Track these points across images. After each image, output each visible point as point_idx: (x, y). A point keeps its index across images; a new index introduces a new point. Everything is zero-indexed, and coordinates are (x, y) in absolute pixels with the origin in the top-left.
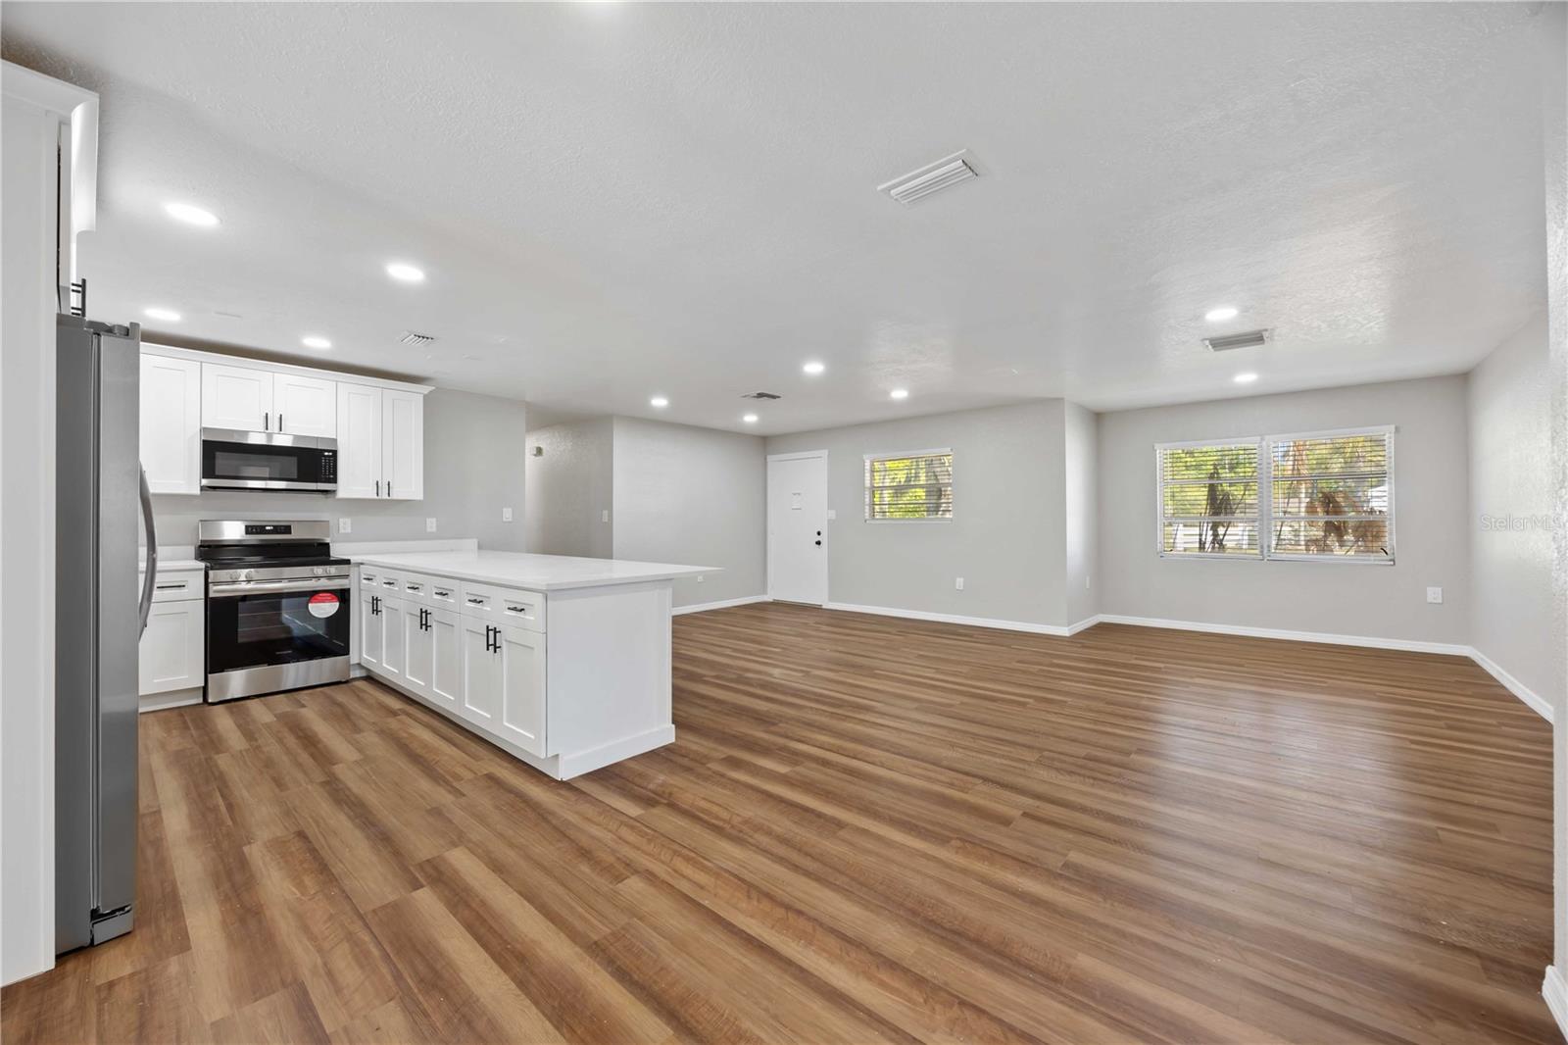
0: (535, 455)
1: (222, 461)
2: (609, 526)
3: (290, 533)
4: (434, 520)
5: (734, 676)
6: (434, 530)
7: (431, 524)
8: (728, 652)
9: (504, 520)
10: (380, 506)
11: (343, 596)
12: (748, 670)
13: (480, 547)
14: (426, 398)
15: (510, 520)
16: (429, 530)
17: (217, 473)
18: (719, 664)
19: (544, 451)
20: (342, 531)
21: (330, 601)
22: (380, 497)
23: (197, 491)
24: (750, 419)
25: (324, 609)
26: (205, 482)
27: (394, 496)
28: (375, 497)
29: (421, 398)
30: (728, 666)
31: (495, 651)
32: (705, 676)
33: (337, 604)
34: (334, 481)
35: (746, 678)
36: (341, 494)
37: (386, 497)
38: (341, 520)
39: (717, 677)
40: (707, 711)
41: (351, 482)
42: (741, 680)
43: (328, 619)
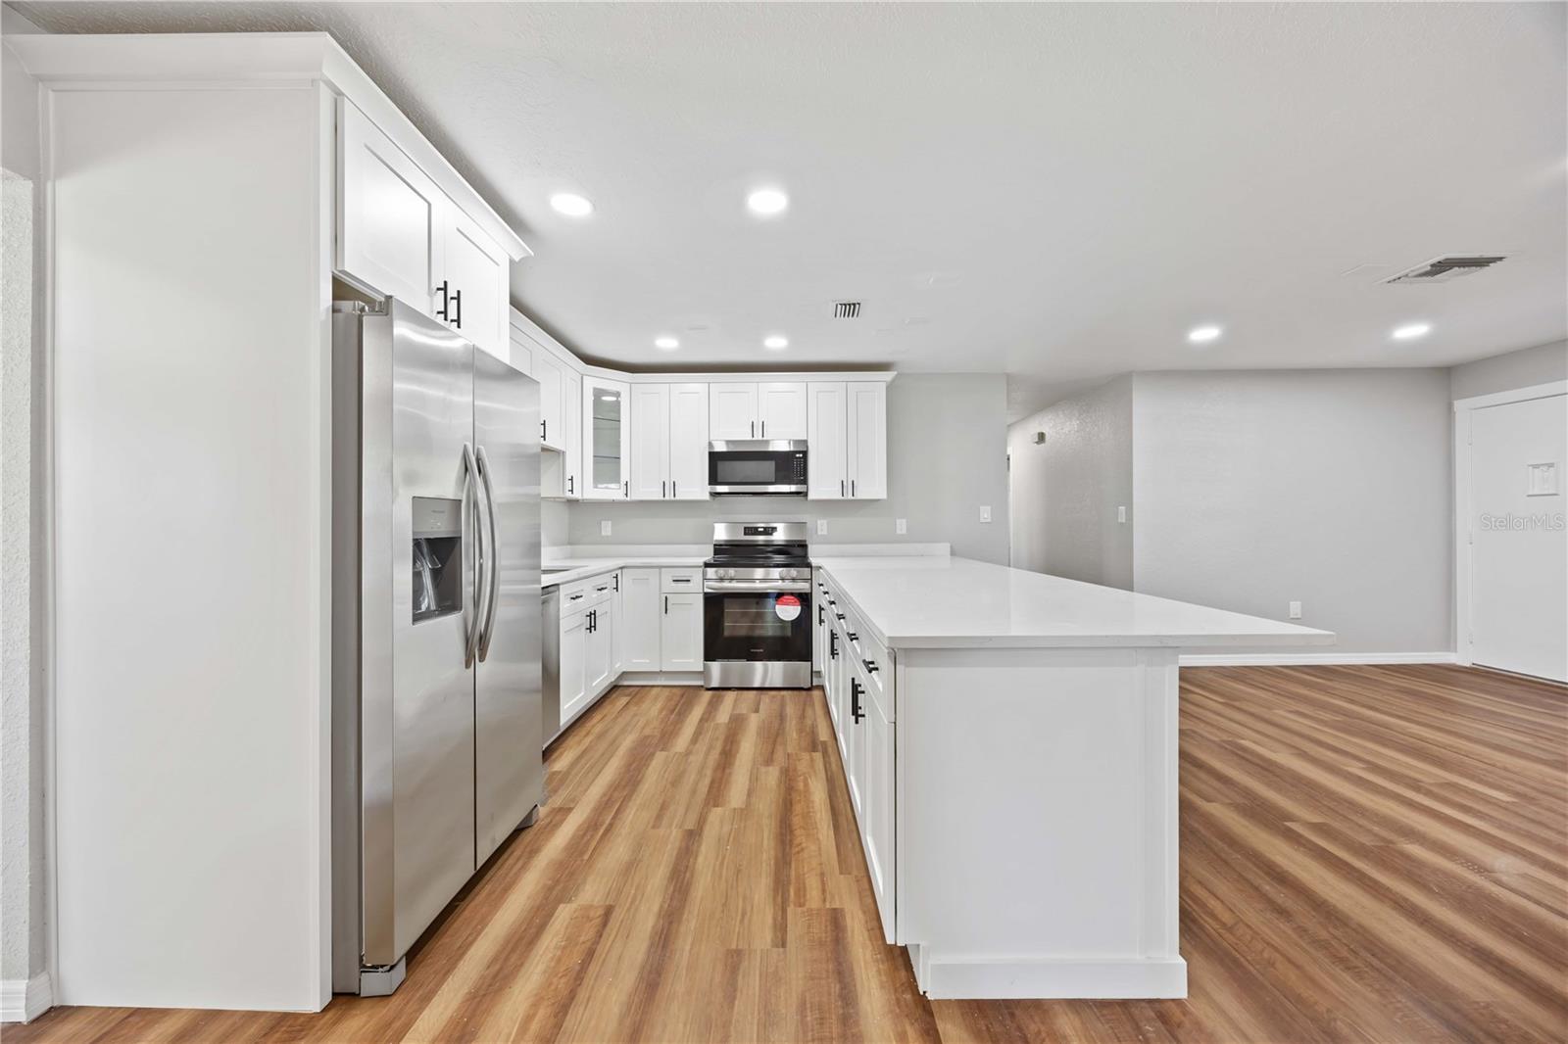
0: (1037, 443)
2: (1128, 528)
4: (904, 521)
5: (1367, 840)
6: (904, 532)
7: (902, 527)
8: (1356, 769)
9: (982, 520)
10: (846, 506)
11: (805, 599)
12: (1410, 834)
13: (953, 553)
15: (989, 520)
16: (899, 532)
17: (719, 481)
18: (1330, 794)
19: (1047, 438)
20: (819, 533)
23: (707, 497)
24: (1410, 332)
25: (789, 612)
27: (859, 496)
30: (1352, 804)
31: (857, 722)
32: (1290, 818)
33: (799, 608)
34: (805, 482)
35: (1408, 857)
36: (811, 496)
37: (850, 497)
38: (819, 522)
39: (1320, 829)
40: (1284, 926)
41: (821, 484)
42: (1385, 856)
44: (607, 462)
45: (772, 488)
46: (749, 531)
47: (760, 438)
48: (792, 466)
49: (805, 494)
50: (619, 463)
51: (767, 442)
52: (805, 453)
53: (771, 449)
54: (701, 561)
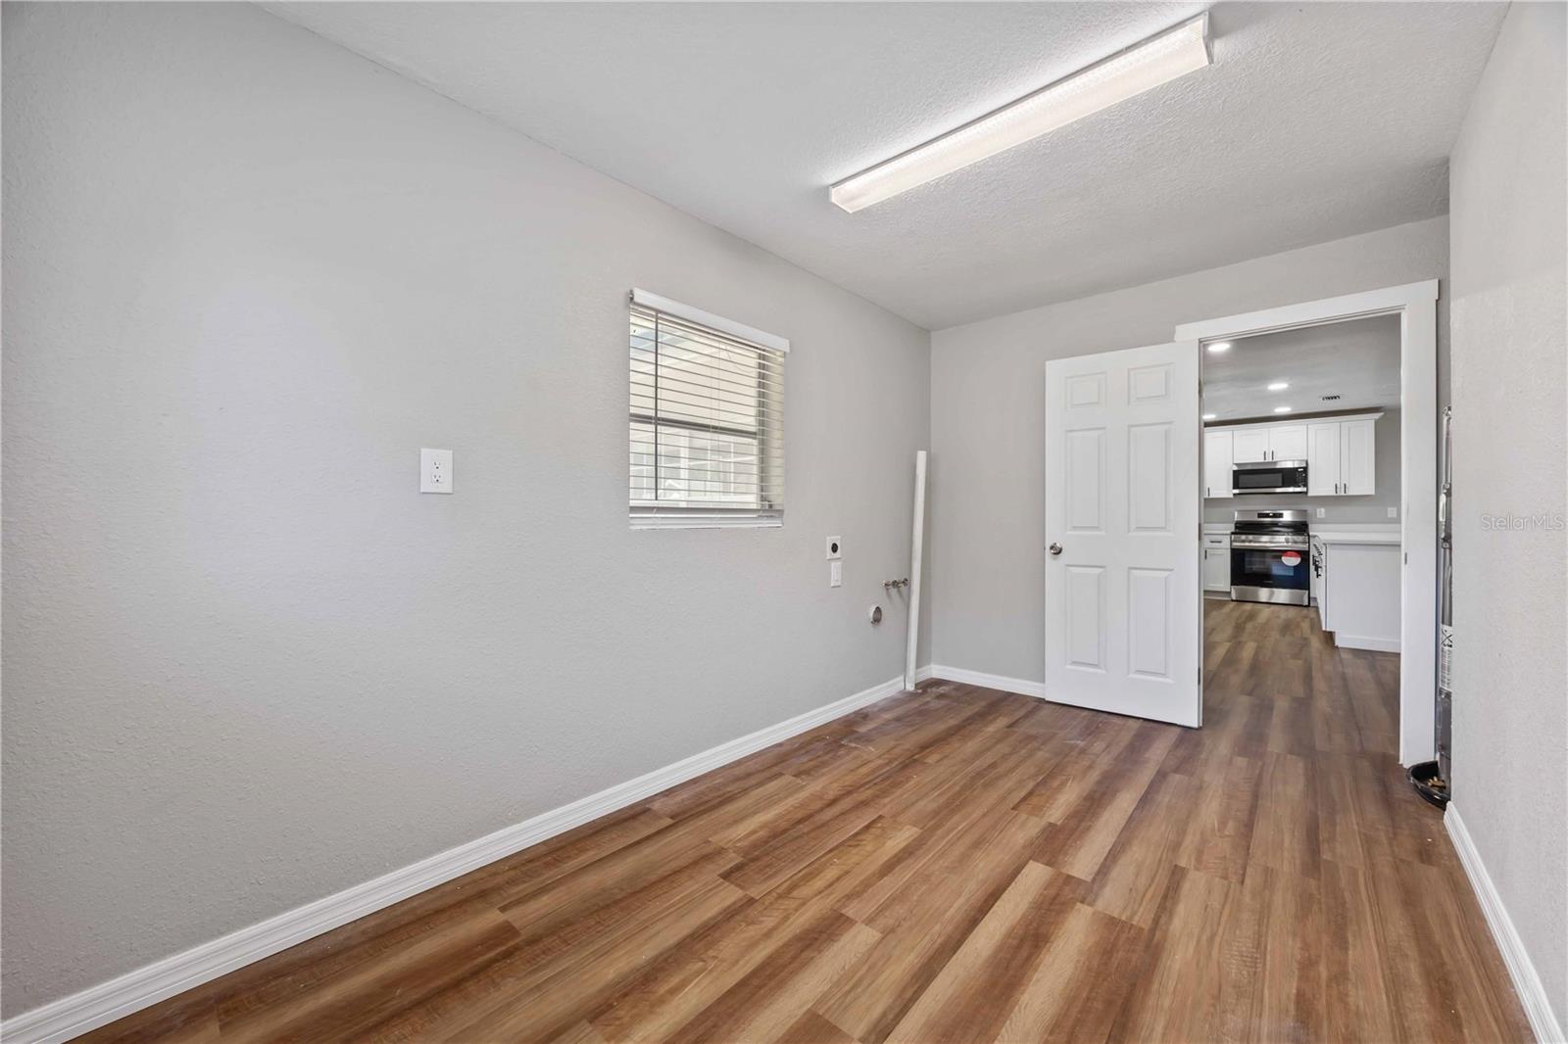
1: (1242, 478)
14: (1377, 423)
21: (1296, 556)
22: (1339, 494)
23: (1232, 496)
25: (1293, 561)
26: (1237, 491)
28: (1334, 494)
29: (1373, 422)
34: (1306, 485)
36: (1309, 494)
43: (1295, 567)
45: (1278, 490)
46: (1261, 515)
47: (1271, 460)
48: (1296, 476)
49: (1306, 493)
51: (1275, 463)
52: (1306, 469)
53: (1278, 467)
54: (1229, 532)
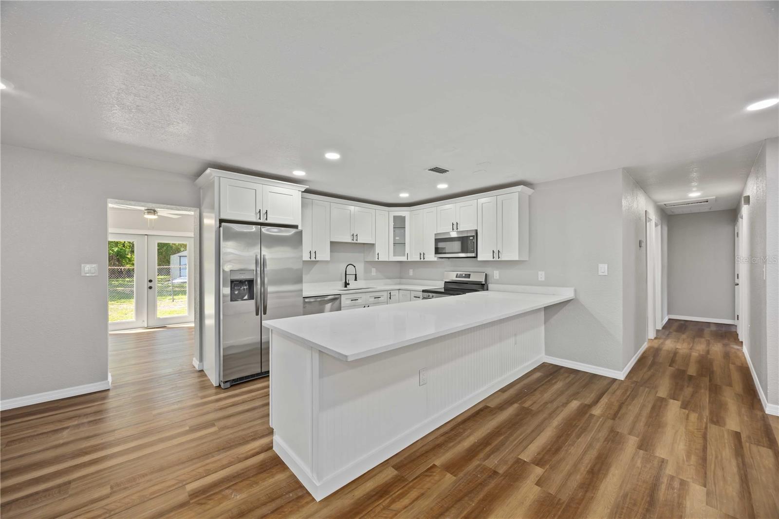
3: (469, 278)
44: (399, 245)
50: (405, 245)
